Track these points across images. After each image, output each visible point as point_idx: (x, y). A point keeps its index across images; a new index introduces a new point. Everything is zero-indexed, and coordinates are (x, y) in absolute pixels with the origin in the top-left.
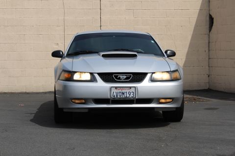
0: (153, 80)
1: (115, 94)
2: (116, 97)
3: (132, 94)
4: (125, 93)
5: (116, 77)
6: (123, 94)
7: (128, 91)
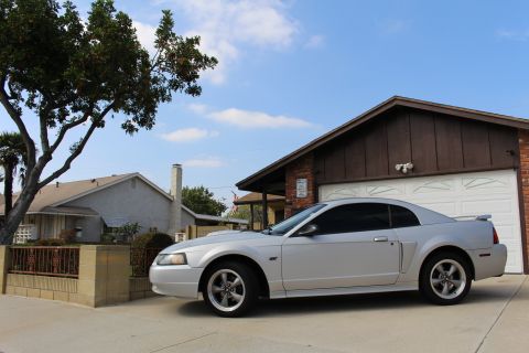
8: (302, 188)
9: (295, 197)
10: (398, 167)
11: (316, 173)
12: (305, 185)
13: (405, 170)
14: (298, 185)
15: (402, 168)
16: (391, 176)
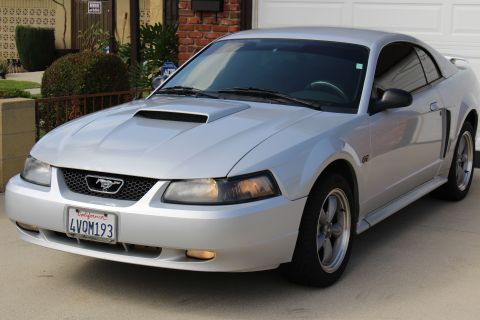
0: (166, 200)
1: (75, 224)
2: (76, 232)
3: (109, 229)
4: (95, 226)
6: (91, 226)
7: (100, 222)
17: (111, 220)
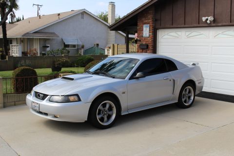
3: (38, 108)
5: (39, 96)
6: (35, 107)
8: (146, 31)
9: (142, 36)
10: (204, 19)
11: (155, 21)
12: (148, 29)
13: (208, 21)
14: (144, 29)
15: (207, 19)
16: (200, 25)
17: (38, 105)
